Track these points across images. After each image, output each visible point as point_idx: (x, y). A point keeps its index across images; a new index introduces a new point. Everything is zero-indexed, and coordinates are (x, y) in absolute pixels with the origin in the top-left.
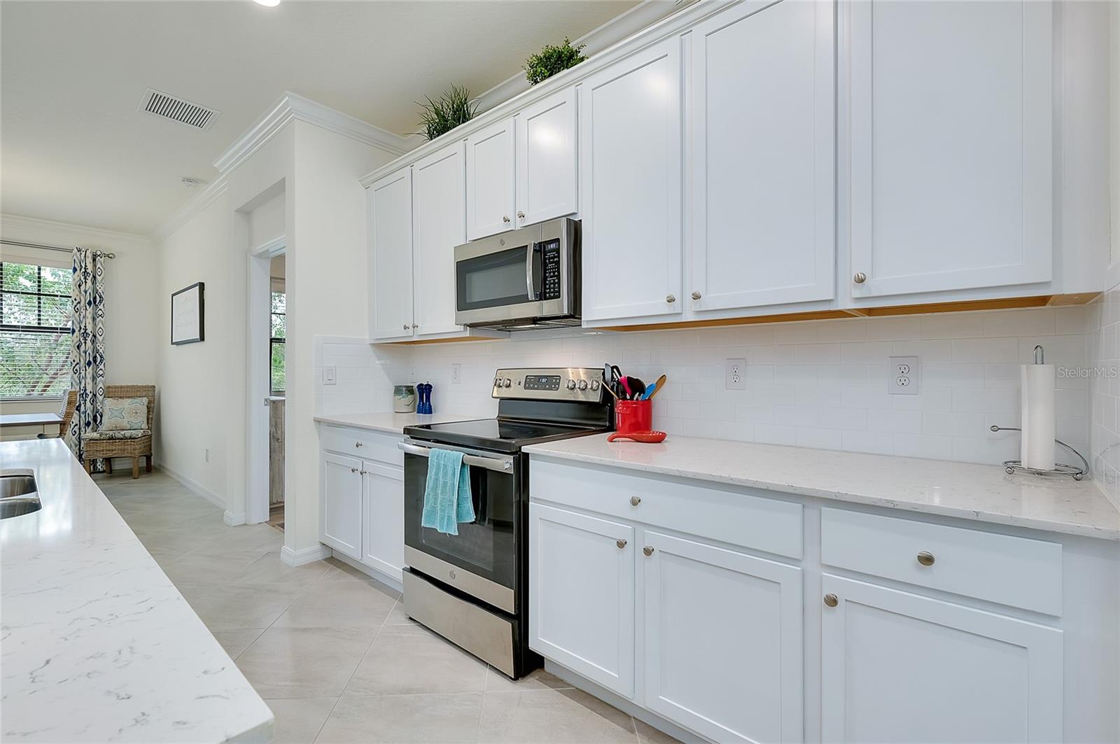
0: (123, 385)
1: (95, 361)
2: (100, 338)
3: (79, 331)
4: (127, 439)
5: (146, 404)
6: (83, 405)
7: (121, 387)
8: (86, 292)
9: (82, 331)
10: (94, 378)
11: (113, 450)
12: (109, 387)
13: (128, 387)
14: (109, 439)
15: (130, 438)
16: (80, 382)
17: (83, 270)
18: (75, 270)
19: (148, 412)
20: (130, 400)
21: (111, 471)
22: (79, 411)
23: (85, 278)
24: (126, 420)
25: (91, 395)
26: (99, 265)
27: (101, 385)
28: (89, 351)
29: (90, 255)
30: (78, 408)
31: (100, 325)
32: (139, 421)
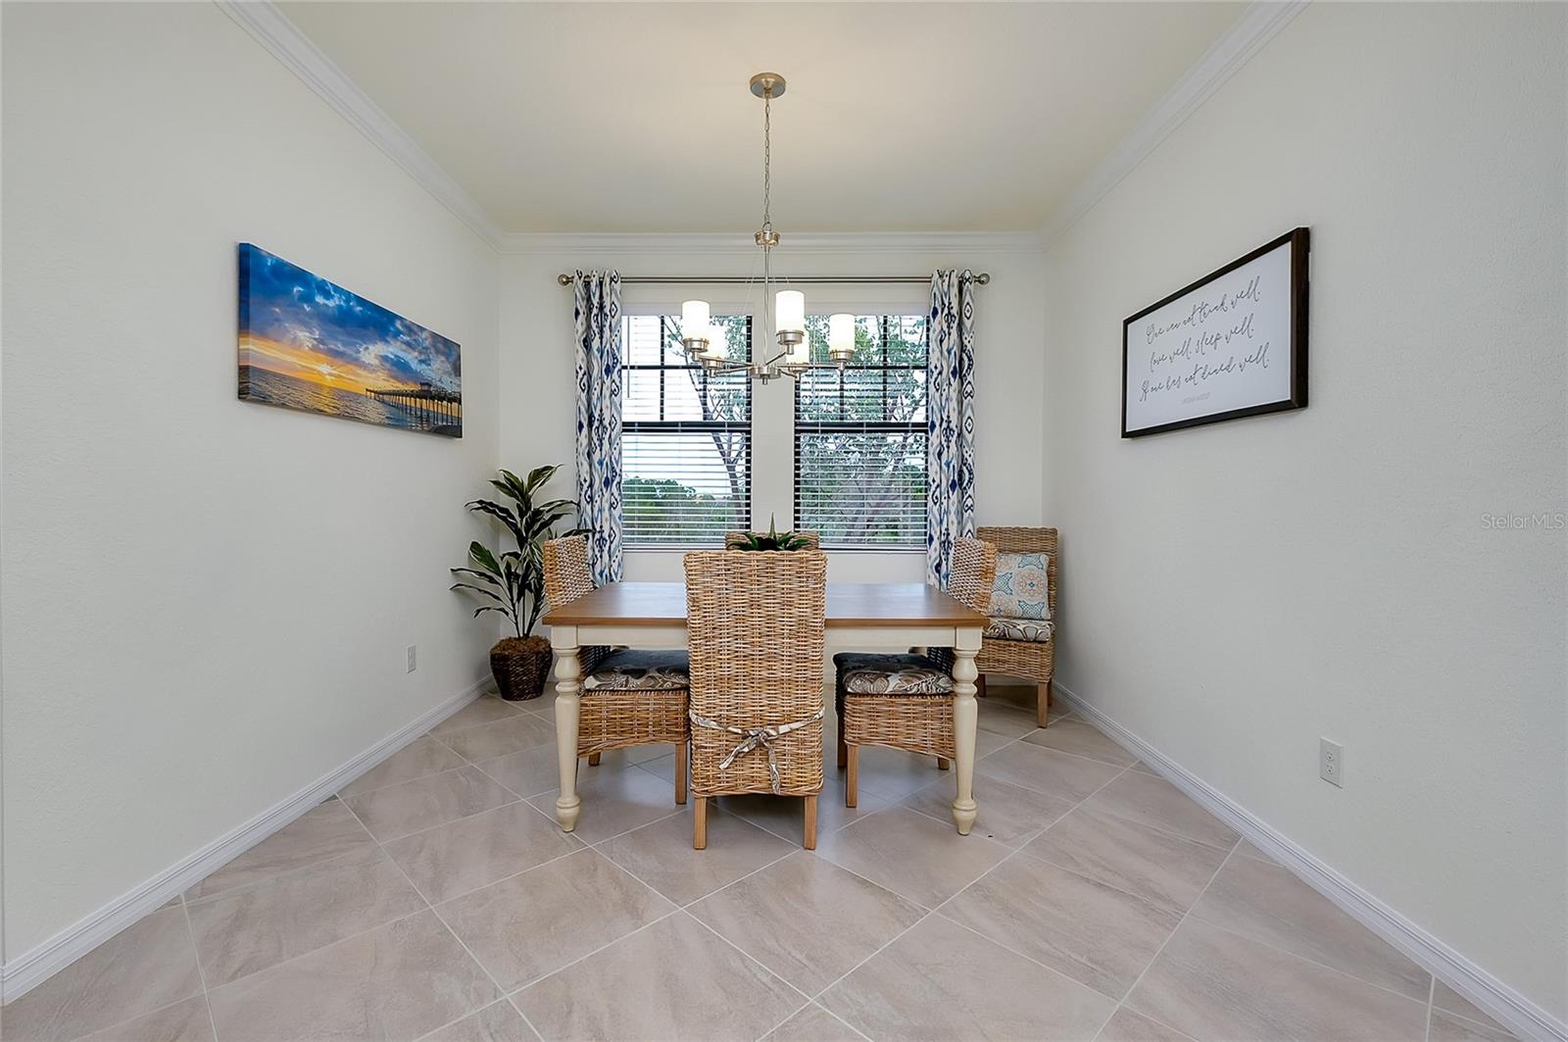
1: (961, 481)
2: (969, 437)
3: (941, 425)
4: (1029, 642)
5: (1045, 566)
6: (944, 562)
7: (999, 530)
8: (949, 352)
9: (945, 425)
10: (960, 513)
11: (1004, 662)
12: (980, 531)
13: (1011, 530)
14: (997, 639)
15: (1035, 641)
16: (941, 522)
17: (946, 311)
18: (934, 312)
19: (1049, 584)
20: (1020, 557)
22: (938, 571)
23: (949, 326)
24: (1015, 598)
26: (967, 299)
27: (969, 526)
28: (954, 462)
29: (955, 281)
30: (938, 568)
31: (969, 413)
32: (1037, 601)
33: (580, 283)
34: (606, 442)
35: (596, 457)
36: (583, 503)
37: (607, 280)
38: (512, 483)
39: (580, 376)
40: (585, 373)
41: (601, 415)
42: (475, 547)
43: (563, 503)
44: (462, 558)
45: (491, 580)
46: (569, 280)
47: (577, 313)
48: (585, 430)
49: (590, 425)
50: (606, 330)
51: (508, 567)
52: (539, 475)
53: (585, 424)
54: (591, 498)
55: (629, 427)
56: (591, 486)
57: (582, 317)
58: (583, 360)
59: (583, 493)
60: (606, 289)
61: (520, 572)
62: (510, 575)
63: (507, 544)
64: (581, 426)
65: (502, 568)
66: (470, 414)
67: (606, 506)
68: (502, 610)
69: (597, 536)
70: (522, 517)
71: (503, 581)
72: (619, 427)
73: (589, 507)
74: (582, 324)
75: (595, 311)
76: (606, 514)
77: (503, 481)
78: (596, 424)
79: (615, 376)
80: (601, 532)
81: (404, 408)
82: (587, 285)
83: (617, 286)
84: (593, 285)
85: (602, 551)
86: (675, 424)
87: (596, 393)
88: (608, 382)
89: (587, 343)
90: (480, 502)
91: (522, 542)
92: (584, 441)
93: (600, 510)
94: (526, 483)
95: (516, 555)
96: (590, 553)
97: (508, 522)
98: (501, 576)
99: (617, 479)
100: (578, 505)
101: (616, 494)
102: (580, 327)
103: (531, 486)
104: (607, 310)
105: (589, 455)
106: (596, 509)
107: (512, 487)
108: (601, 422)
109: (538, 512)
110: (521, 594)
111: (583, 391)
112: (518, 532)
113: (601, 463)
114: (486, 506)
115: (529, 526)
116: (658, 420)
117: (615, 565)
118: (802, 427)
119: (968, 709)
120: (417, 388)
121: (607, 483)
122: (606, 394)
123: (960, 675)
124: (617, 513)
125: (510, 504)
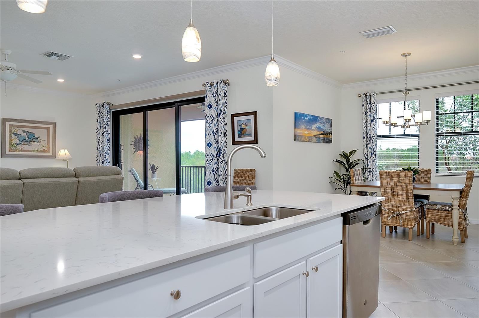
33: (364, 97)
34: (371, 142)
35: (369, 147)
36: (365, 160)
37: (372, 95)
38: (345, 155)
39: (364, 123)
40: (365, 122)
41: (370, 134)
42: (335, 172)
43: (359, 160)
44: (332, 175)
45: (339, 181)
46: (361, 96)
47: (363, 105)
48: (365, 139)
49: (367, 136)
50: (372, 109)
51: (344, 177)
52: (352, 152)
53: (365, 137)
54: (367, 158)
55: (379, 137)
56: (367, 155)
57: (364, 106)
58: (365, 119)
59: (365, 157)
60: (372, 97)
61: (347, 180)
62: (344, 180)
63: (343, 172)
64: (364, 138)
65: (342, 178)
66: (334, 137)
67: (372, 161)
68: (341, 189)
69: (369, 170)
70: (347, 164)
71: (342, 181)
72: (376, 137)
73: (366, 161)
74: (364, 108)
75: (368, 104)
76: (371, 163)
77: (342, 154)
78: (369, 137)
79: (374, 122)
80: (370, 168)
82: (366, 96)
83: (374, 96)
84: (368, 97)
85: (370, 174)
86: (394, 136)
87: (368, 128)
88: (372, 124)
89: (366, 113)
90: (337, 160)
91: (347, 171)
92: (365, 142)
93: (370, 162)
94: (348, 155)
95: (346, 175)
96: (367, 175)
97: (344, 165)
98: (342, 180)
99: (375, 153)
100: (364, 161)
101: (374, 157)
102: (364, 109)
103: (350, 155)
104: (372, 104)
105: (367, 146)
106: (368, 162)
107: (345, 156)
108: (370, 136)
109: (352, 163)
110: (347, 186)
111: (365, 127)
112: (346, 168)
113: (370, 148)
114: (338, 161)
115: (349, 167)
116: (389, 134)
117: (374, 179)
118: (439, 134)
119: (456, 213)
120: (322, 132)
121: (372, 154)
122: (372, 128)
123: (453, 204)
124: (374, 163)
125: (344, 161)
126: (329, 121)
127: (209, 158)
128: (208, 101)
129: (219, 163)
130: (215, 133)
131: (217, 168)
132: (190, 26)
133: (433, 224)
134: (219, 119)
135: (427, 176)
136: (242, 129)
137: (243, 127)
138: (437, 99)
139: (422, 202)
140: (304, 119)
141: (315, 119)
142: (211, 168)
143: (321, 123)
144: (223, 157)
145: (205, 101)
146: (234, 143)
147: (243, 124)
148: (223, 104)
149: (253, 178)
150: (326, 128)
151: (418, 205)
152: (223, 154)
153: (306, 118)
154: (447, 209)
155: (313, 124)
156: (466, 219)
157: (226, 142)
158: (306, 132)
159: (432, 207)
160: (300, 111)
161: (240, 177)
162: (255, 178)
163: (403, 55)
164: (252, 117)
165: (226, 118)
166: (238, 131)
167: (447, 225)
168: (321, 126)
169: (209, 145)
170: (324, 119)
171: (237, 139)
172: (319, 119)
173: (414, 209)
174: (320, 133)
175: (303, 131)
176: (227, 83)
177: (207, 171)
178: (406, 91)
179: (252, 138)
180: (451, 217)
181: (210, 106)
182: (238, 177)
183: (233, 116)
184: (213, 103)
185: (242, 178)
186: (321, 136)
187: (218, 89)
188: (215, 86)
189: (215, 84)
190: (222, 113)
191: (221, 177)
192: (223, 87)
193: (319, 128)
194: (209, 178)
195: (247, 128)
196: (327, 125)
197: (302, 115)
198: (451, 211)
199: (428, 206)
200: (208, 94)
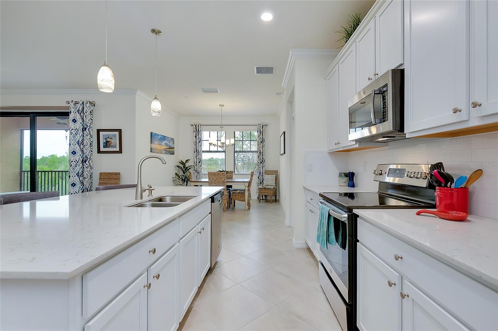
0: (270, 170)
1: (263, 162)
2: (264, 154)
5: (275, 177)
7: (269, 171)
8: (260, 138)
9: (260, 152)
10: (262, 168)
11: (267, 193)
12: (266, 171)
13: (271, 171)
14: (266, 189)
15: (271, 189)
17: (260, 131)
18: (258, 131)
19: (276, 180)
20: (271, 175)
21: (266, 200)
22: (259, 178)
23: (260, 134)
24: (269, 182)
25: (262, 173)
26: (264, 129)
27: (264, 170)
28: (261, 158)
29: (261, 126)
30: (258, 177)
31: (264, 149)
32: (273, 183)
33: (195, 126)
34: (199, 155)
35: (197, 157)
36: (195, 166)
37: (199, 125)
39: (194, 143)
42: (176, 174)
43: (191, 166)
44: (174, 175)
45: (179, 179)
46: (193, 125)
49: (196, 151)
50: (199, 134)
51: (182, 177)
52: (187, 161)
53: (195, 151)
54: (196, 165)
55: (203, 151)
56: (196, 163)
57: (195, 132)
58: (195, 140)
60: (199, 127)
61: (184, 178)
62: (182, 178)
63: (181, 173)
66: (175, 151)
67: (199, 166)
68: (181, 185)
70: (184, 168)
71: (181, 180)
72: (201, 152)
73: (196, 167)
75: (197, 131)
76: (199, 168)
78: (197, 151)
79: (201, 143)
80: (198, 171)
81: (167, 151)
82: (196, 126)
83: (201, 127)
84: (197, 126)
85: (198, 175)
86: (212, 151)
87: (197, 146)
88: (199, 144)
89: (196, 137)
90: (177, 166)
91: (184, 173)
92: (195, 155)
94: (185, 162)
95: (183, 175)
97: (182, 170)
99: (201, 161)
100: (194, 166)
101: (201, 164)
102: (195, 134)
103: (186, 163)
104: (199, 131)
107: (182, 163)
109: (187, 167)
110: (184, 182)
111: (195, 145)
112: (183, 171)
113: (198, 159)
114: (178, 166)
115: (185, 170)
116: (209, 150)
117: (201, 177)
118: (235, 152)
119: (246, 194)
120: (169, 147)
121: (199, 162)
122: (199, 146)
123: (245, 189)
124: (201, 168)
125: (182, 166)
126: (173, 140)
127: (73, 164)
128: (73, 116)
129: (85, 168)
130: (81, 143)
131: (83, 172)
132: (105, 65)
133: (235, 201)
134: (85, 132)
135: (231, 175)
136: (107, 142)
137: (108, 140)
138: (234, 132)
139: (229, 190)
140: (157, 137)
141: (164, 138)
142: (75, 172)
143: (167, 140)
144: (89, 163)
145: (69, 116)
146: (99, 152)
147: (108, 137)
148: (89, 120)
149: (118, 179)
150: (171, 144)
151: (228, 191)
152: (89, 161)
153: (158, 137)
154: (242, 192)
155: (163, 141)
156: (250, 196)
157: (92, 151)
158: (159, 147)
159: (235, 192)
160: (154, 132)
161: (105, 179)
162: (119, 179)
163: (220, 105)
164: (117, 133)
165: (91, 132)
166: (104, 143)
167: (242, 201)
168: (168, 142)
169: (74, 153)
170: (169, 138)
171: (102, 149)
172: (166, 138)
173: (227, 194)
174: (167, 148)
175: (156, 146)
176: (93, 104)
177: (71, 175)
178: (222, 126)
179: (117, 149)
180: (244, 196)
181: (74, 121)
182: (103, 179)
183: (99, 131)
184: (78, 119)
185: (108, 180)
186: (167, 149)
187: (83, 108)
188: (81, 105)
189: (81, 103)
190: (88, 128)
191: (87, 180)
192: (89, 107)
193: (166, 144)
194: (74, 181)
195: (112, 141)
196: (171, 143)
197: (156, 134)
198: (244, 193)
199: (233, 192)
200: (72, 110)
